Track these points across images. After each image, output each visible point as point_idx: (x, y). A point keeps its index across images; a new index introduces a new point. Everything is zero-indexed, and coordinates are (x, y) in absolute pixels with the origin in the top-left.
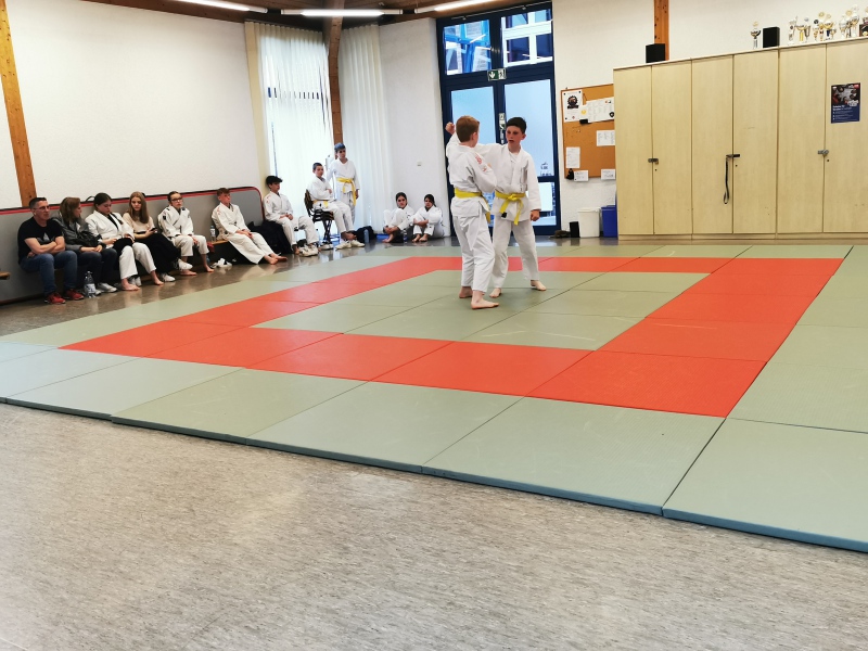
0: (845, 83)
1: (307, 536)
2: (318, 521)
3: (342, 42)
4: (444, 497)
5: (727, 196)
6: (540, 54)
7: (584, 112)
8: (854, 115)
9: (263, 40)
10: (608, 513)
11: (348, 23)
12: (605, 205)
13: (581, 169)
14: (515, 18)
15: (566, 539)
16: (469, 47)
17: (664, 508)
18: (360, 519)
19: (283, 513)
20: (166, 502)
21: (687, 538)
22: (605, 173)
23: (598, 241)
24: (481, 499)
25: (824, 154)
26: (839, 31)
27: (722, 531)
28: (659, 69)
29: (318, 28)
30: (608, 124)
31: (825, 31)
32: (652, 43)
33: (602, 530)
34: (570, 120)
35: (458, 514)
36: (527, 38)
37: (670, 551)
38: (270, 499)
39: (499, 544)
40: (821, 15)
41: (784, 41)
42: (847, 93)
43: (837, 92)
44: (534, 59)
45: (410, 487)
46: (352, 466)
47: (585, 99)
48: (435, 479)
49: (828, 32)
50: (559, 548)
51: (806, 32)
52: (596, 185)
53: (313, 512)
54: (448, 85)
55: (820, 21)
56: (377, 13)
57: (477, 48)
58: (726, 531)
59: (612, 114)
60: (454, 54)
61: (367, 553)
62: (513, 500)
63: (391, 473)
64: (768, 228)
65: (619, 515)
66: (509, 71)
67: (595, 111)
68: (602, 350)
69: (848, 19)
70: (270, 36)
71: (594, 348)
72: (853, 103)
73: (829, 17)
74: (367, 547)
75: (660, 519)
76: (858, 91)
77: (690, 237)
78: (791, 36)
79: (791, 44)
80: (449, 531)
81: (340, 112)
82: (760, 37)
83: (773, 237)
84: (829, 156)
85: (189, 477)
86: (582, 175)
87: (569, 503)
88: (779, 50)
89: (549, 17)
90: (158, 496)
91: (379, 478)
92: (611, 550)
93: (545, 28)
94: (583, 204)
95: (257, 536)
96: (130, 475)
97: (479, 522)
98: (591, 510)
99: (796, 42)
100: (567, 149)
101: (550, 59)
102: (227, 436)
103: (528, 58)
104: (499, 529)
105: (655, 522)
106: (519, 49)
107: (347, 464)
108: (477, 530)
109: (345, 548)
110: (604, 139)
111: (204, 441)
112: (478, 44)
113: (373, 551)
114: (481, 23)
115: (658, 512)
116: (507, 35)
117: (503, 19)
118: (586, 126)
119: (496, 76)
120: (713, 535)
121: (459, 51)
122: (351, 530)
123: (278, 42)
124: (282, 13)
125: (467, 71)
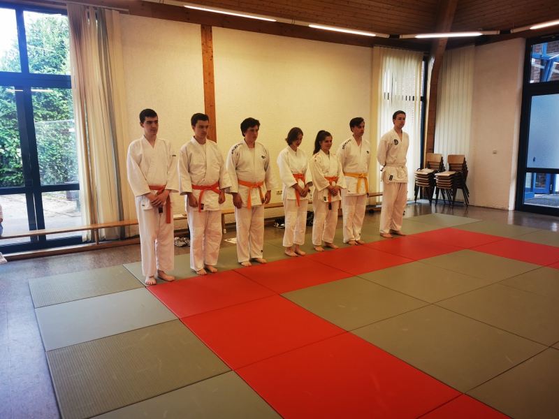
16: (548, 62)
54: (529, 91)
56: (477, 34)
70: (390, 56)
123: (395, 60)
124: (401, 37)
125: (545, 81)
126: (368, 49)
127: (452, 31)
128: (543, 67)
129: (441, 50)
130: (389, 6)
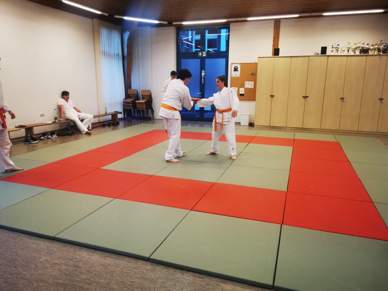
9: (100, 28)
25: (342, 99)
28: (277, 59)
49: (348, 51)
54: (179, 57)
56: (157, 22)
64: (317, 127)
66: (208, 53)
70: (103, 26)
77: (285, 128)
83: (319, 130)
88: (328, 56)
99: (334, 54)
110: (248, 85)
119: (202, 55)
123: (106, 30)
124: (115, 16)
129: (134, 27)
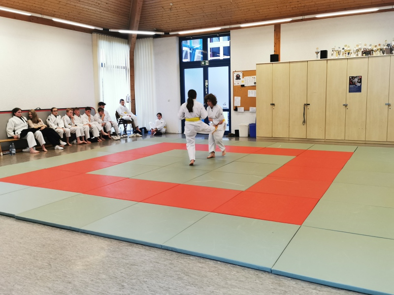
0: (355, 76)
1: (104, 279)
2: (111, 272)
3: (136, 44)
4: (171, 260)
5: (304, 122)
6: (224, 55)
7: (243, 81)
8: (359, 90)
9: (100, 41)
10: (247, 270)
11: (139, 37)
12: (251, 123)
13: (241, 106)
14: (214, 39)
15: (226, 284)
16: (193, 50)
17: (272, 269)
18: (131, 271)
19: (94, 267)
20: (38, 260)
21: (282, 284)
22: (251, 109)
23: (247, 139)
24: (189, 262)
25: (346, 106)
26: (353, 53)
27: (298, 281)
28: (275, 65)
29: (126, 38)
30: (253, 87)
31: (347, 53)
32: (273, 54)
33: (244, 279)
34: (236, 84)
35: (177, 269)
36: (219, 48)
37: (275, 290)
38: (88, 260)
39: (195, 285)
40: (346, 46)
41: (329, 56)
42: (356, 80)
43: (352, 80)
44: (222, 57)
45: (156, 255)
46: (129, 244)
47: (244, 76)
48: (168, 251)
49: (348, 53)
50: (223, 287)
51: (339, 53)
52: (247, 114)
53: (109, 267)
54: (183, 66)
55: (345, 48)
56: (153, 33)
57: (197, 50)
58: (300, 281)
59: (255, 83)
60: (187, 52)
61: (133, 288)
62: (203, 263)
63: (147, 248)
64: (321, 137)
65: (252, 272)
66: (211, 62)
67: (248, 81)
68: (247, 191)
69: (357, 48)
70: (104, 40)
71: (244, 189)
72: (359, 84)
73: (349, 47)
74: (133, 285)
75: (270, 274)
76: (361, 79)
77: (288, 139)
78: (332, 54)
79: (332, 58)
80: (173, 278)
81: (134, 75)
82: (319, 54)
83: (324, 141)
84: (348, 107)
85: (50, 248)
86: (241, 109)
87: (229, 265)
88: (327, 60)
89: (229, 39)
90: (34, 256)
91: (141, 250)
92: (248, 289)
93: (227, 44)
94: (241, 122)
95: (80, 279)
96: (21, 245)
97: (187, 274)
98: (239, 269)
99: (335, 57)
100: (235, 97)
101: (229, 57)
102: (70, 227)
103: (219, 56)
104: (196, 277)
105: (268, 276)
106: (215, 52)
107: (126, 243)
108: (186, 278)
109: (123, 286)
110: (251, 94)
111: (59, 229)
112: (197, 49)
113: (136, 287)
114: (199, 40)
115: (270, 271)
116: (210, 45)
117: (209, 39)
118: (243, 88)
119: (205, 64)
120: (294, 283)
121: (189, 51)
122: (126, 276)
123: (107, 43)
124: (110, 31)
125: (192, 61)
126: (89, 35)
127: (139, 30)
128: (191, 52)
129: (134, 39)
130: (101, 11)
